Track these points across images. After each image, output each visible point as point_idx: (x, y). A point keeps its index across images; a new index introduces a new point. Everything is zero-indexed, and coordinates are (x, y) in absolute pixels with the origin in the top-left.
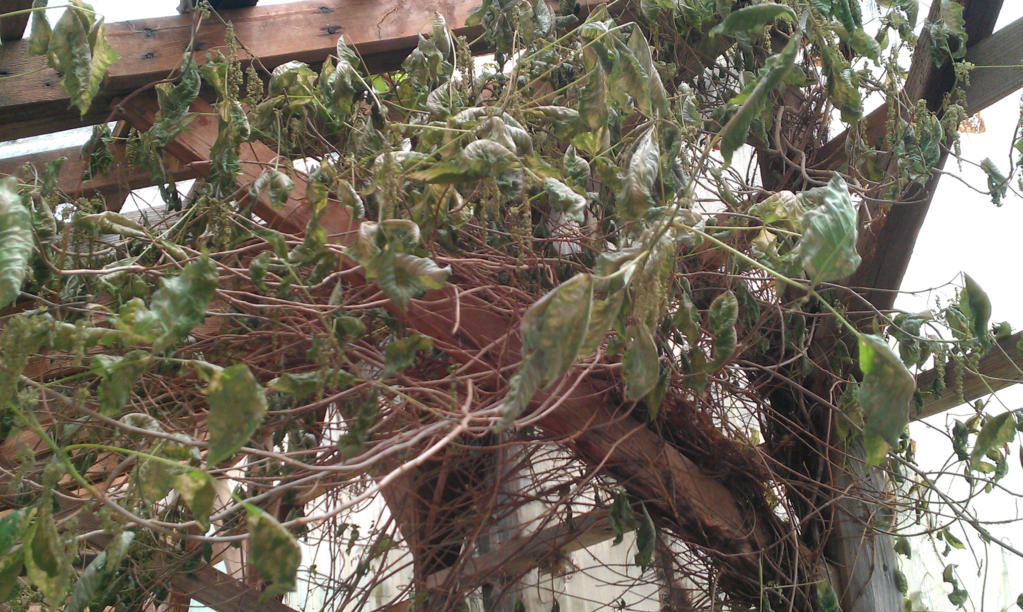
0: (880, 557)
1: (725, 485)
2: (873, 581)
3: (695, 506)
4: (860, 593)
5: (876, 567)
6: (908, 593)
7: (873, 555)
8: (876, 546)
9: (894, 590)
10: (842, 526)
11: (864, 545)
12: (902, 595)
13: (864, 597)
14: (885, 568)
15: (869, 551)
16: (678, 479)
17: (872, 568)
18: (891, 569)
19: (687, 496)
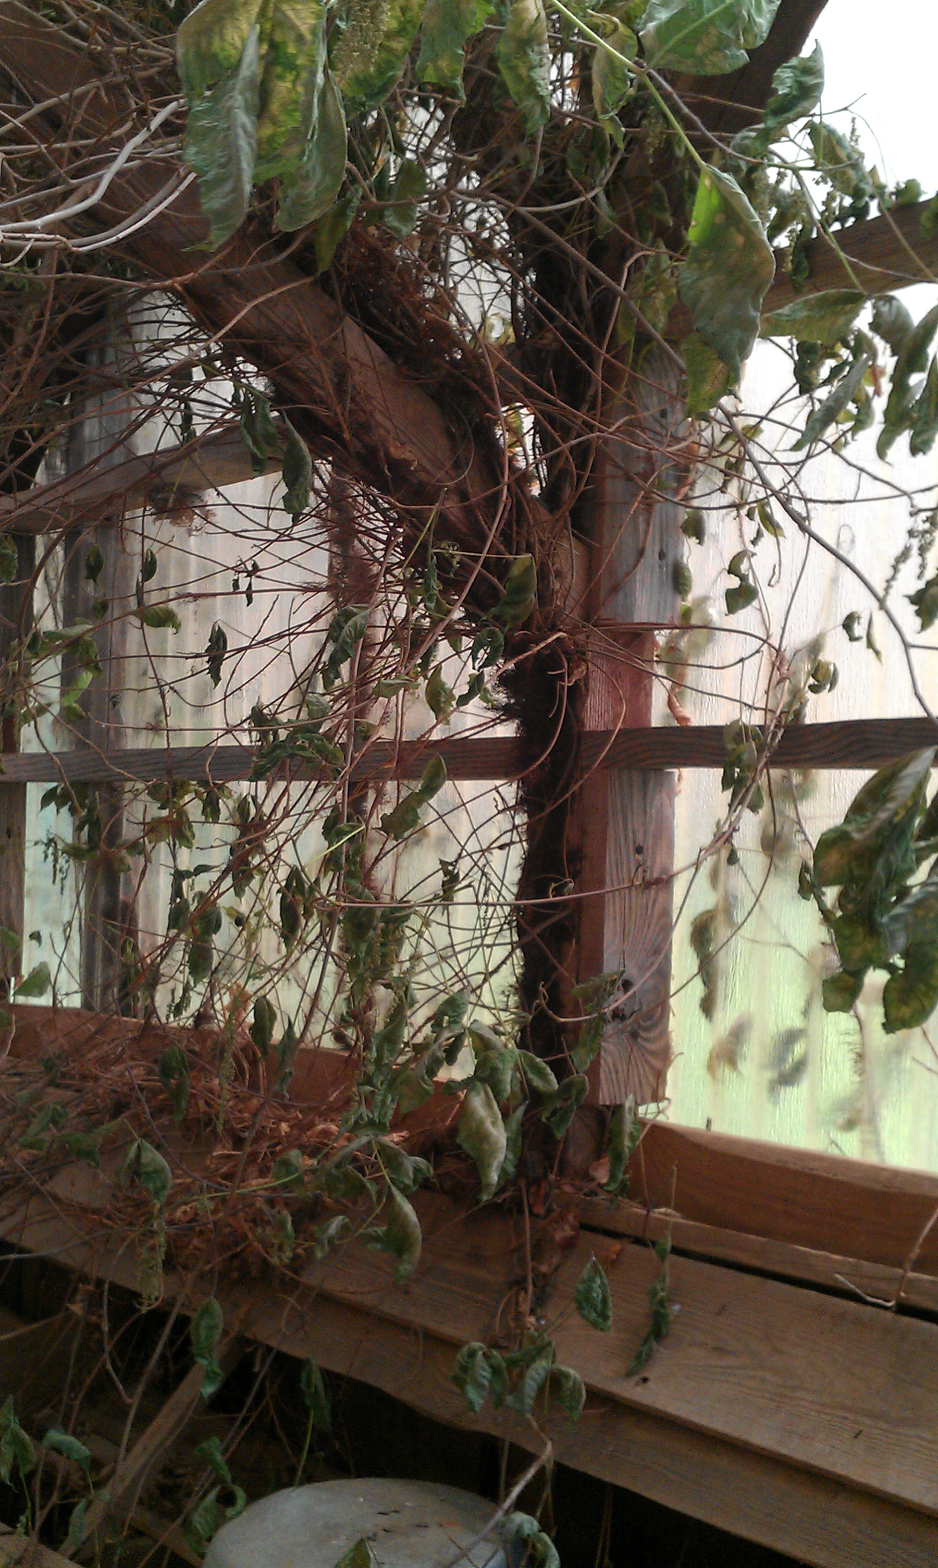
0: (657, 538)
1: (433, 398)
2: (639, 574)
3: (379, 425)
4: (615, 589)
5: (648, 552)
6: (690, 597)
7: (646, 533)
8: (655, 519)
9: (669, 589)
10: (608, 484)
11: (635, 516)
12: (679, 598)
13: (620, 595)
14: (662, 555)
15: (642, 527)
16: (358, 377)
17: (641, 553)
18: (670, 557)
19: (369, 407)
